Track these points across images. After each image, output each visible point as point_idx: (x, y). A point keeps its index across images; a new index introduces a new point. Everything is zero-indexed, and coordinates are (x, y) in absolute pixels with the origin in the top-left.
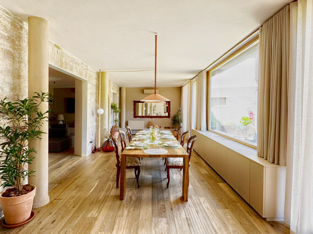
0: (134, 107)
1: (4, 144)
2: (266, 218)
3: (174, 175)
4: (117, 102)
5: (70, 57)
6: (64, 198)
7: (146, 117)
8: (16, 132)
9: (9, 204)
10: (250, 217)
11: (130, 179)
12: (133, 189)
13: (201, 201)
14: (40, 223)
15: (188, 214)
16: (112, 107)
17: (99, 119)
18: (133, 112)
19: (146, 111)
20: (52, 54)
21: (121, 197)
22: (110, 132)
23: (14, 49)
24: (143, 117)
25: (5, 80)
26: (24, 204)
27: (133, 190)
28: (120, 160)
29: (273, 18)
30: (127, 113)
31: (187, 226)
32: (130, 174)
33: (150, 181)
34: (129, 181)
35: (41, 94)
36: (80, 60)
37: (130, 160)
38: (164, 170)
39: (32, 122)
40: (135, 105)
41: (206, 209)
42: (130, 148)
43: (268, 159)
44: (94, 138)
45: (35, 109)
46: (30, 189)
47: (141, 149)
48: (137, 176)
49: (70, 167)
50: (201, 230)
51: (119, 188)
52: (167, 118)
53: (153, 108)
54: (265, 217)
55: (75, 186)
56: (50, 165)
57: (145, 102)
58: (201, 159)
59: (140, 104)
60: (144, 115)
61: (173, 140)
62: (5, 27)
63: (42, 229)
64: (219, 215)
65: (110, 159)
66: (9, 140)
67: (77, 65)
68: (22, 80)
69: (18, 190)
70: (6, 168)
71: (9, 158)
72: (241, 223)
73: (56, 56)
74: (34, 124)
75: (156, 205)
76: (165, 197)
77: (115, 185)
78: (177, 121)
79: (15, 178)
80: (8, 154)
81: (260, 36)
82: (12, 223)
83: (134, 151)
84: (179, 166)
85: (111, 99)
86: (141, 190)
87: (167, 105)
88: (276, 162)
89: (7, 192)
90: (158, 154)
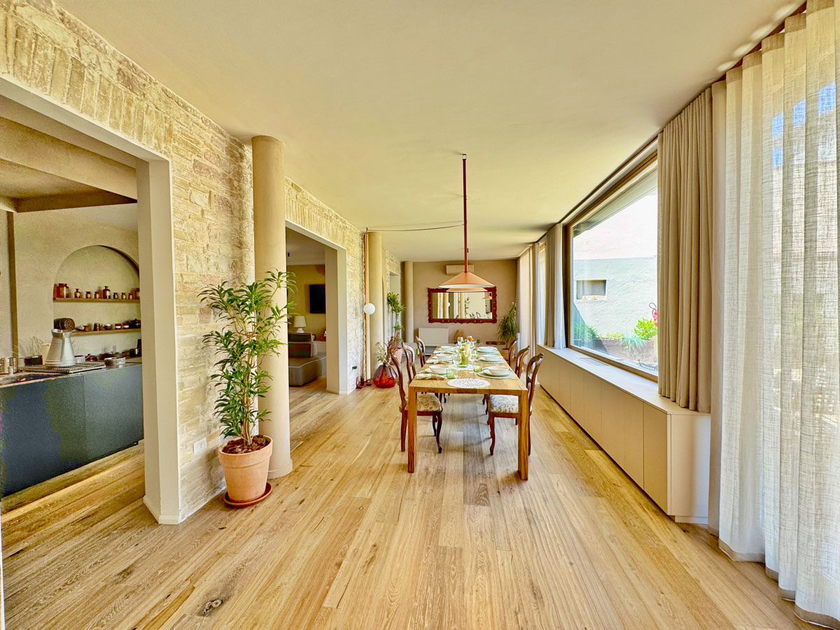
0: (429, 301)
1: (224, 362)
2: (674, 516)
3: (504, 433)
4: (397, 292)
5: (317, 206)
6: (316, 465)
7: (452, 321)
8: (240, 341)
9: (234, 466)
10: (644, 513)
11: (424, 436)
12: (429, 454)
13: (553, 481)
14: (282, 503)
15: (528, 502)
16: (388, 300)
17: (368, 322)
18: (427, 312)
19: (451, 309)
20: (288, 202)
21: (410, 467)
22: (386, 349)
23: (232, 195)
24: (445, 321)
25: (221, 251)
26: (256, 466)
27: (431, 456)
28: (407, 400)
29: (683, 114)
30: (416, 312)
31: (526, 522)
32: (424, 428)
33: (460, 443)
34: (422, 441)
35: (276, 275)
36: (333, 211)
37: (425, 400)
38: (486, 422)
39: (262, 325)
40: (430, 296)
41: (561, 495)
42: (423, 376)
43: (677, 400)
44: (359, 361)
45: (267, 302)
46: (264, 443)
47: (442, 379)
48: (437, 432)
49: (321, 412)
50: (550, 531)
51: (406, 452)
52: (491, 324)
53: (463, 303)
54: (672, 515)
55: (333, 446)
56: (292, 405)
57: (447, 289)
58: (555, 404)
59: (440, 295)
60: (447, 317)
61: (501, 364)
62: (219, 157)
63: (285, 511)
64: (585, 507)
65: (388, 401)
66: (231, 355)
67: (329, 221)
68: (245, 251)
69: (247, 442)
70: (227, 403)
71: (231, 387)
72: (625, 523)
73: (294, 204)
74: (267, 328)
75: (472, 484)
76: (487, 471)
77: (400, 447)
78: (509, 330)
79: (242, 423)
80: (230, 378)
81: (659, 152)
82: (240, 499)
83: (430, 381)
84: (512, 414)
85: (387, 285)
86: (443, 458)
87: (491, 298)
88: (692, 405)
89: (229, 446)
90: (472, 387)
